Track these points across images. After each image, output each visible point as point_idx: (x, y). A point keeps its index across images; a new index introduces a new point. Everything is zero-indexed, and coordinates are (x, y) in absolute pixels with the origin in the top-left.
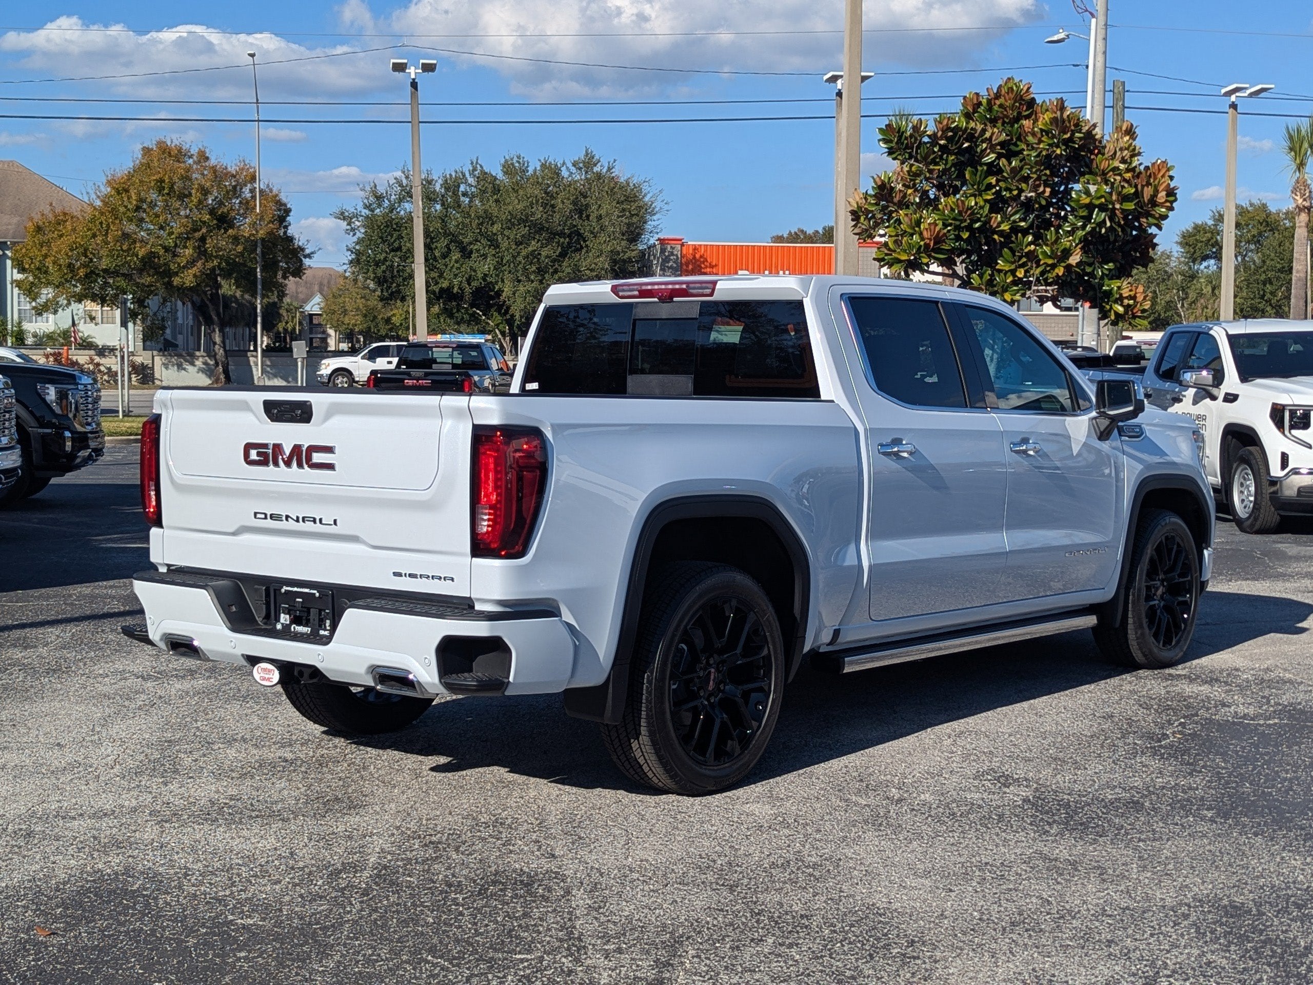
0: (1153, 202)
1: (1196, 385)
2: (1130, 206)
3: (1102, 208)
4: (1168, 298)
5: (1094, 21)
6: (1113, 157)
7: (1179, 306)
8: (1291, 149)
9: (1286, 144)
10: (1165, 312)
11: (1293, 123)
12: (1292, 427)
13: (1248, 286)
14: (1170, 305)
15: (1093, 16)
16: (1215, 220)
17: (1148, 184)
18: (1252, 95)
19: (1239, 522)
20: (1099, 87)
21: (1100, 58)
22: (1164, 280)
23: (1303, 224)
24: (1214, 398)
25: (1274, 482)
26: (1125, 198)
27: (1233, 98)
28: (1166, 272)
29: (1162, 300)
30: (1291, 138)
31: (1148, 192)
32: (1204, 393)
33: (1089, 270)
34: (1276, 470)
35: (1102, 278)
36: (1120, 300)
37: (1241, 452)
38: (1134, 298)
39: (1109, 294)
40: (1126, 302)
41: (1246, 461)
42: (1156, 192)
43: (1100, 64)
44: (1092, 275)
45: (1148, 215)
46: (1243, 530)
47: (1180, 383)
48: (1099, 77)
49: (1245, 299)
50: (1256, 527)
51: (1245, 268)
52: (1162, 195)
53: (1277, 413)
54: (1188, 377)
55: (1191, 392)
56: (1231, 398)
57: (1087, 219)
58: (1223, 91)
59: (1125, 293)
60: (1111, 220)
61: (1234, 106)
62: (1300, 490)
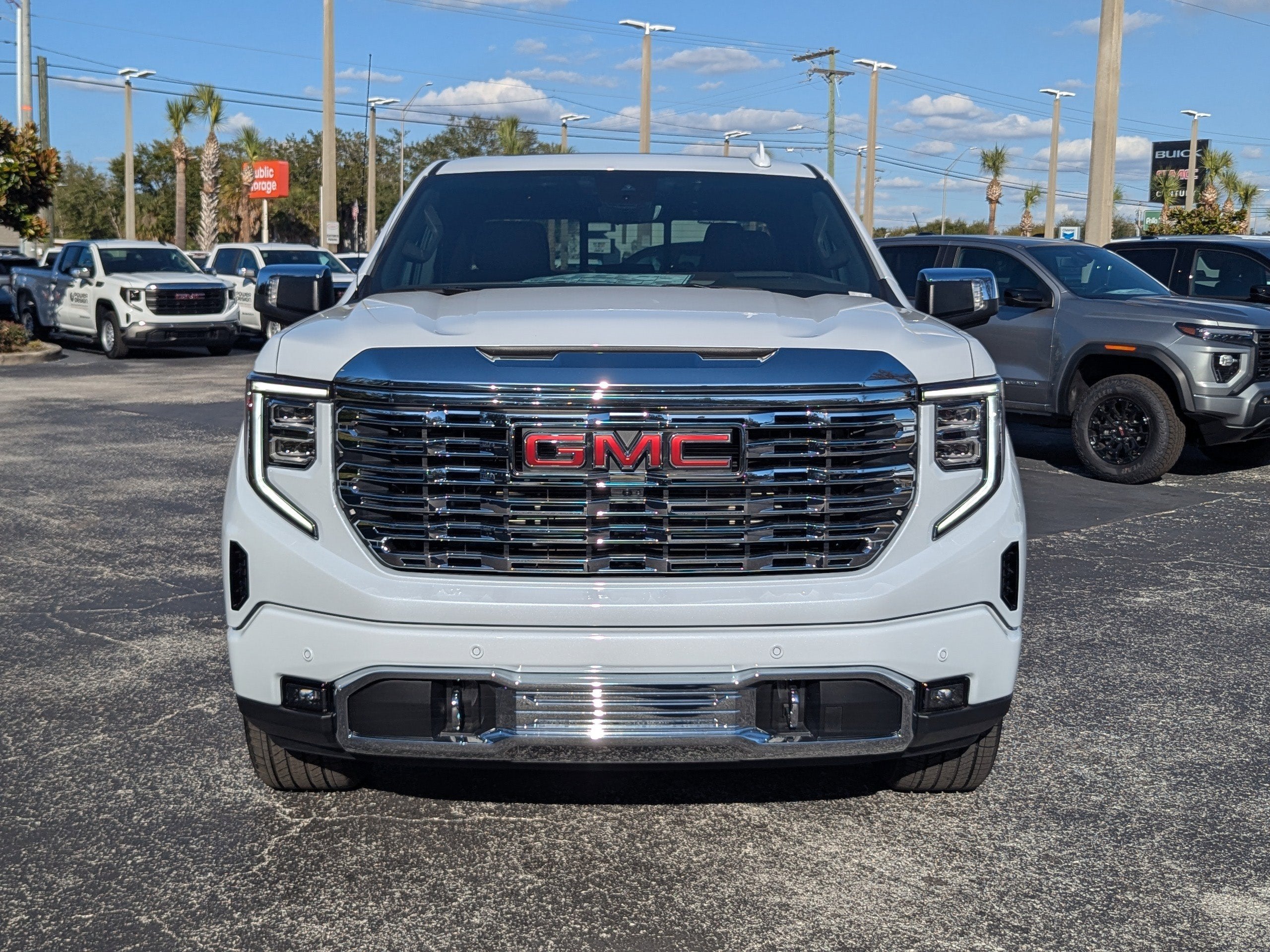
0: (48, 171)
1: (80, 277)
2: (33, 174)
3: (17, 174)
4: (104, 213)
5: (19, 11)
6: (22, 145)
7: (114, 220)
8: (172, 117)
9: (167, 113)
10: (103, 225)
11: (171, 98)
12: (132, 299)
13: (168, 207)
14: (106, 219)
15: (18, 6)
16: (139, 152)
17: (45, 161)
18: (141, 76)
19: (106, 354)
20: (26, 60)
21: (26, 39)
22: (100, 198)
23: (182, 170)
24: (90, 284)
25: (123, 330)
26: (30, 170)
27: (127, 77)
28: (102, 192)
29: (100, 214)
30: (170, 108)
31: (44, 166)
32: (85, 282)
33: (12, 208)
34: (123, 324)
35: (21, 213)
36: (32, 227)
37: (107, 314)
38: (40, 226)
39: (25, 223)
40: (36, 228)
41: (109, 319)
42: (49, 165)
43: (26, 44)
44: (14, 211)
45: (45, 179)
46: (109, 358)
47: (71, 275)
48: (26, 53)
49: (166, 217)
50: (116, 354)
51: (165, 192)
52: (53, 169)
53: (123, 292)
54: (76, 272)
55: (79, 281)
56: (99, 284)
57: (8, 180)
58: (120, 72)
59: (35, 223)
60: (23, 181)
61: (128, 83)
62: (138, 334)
